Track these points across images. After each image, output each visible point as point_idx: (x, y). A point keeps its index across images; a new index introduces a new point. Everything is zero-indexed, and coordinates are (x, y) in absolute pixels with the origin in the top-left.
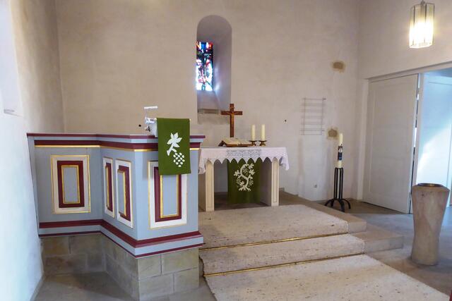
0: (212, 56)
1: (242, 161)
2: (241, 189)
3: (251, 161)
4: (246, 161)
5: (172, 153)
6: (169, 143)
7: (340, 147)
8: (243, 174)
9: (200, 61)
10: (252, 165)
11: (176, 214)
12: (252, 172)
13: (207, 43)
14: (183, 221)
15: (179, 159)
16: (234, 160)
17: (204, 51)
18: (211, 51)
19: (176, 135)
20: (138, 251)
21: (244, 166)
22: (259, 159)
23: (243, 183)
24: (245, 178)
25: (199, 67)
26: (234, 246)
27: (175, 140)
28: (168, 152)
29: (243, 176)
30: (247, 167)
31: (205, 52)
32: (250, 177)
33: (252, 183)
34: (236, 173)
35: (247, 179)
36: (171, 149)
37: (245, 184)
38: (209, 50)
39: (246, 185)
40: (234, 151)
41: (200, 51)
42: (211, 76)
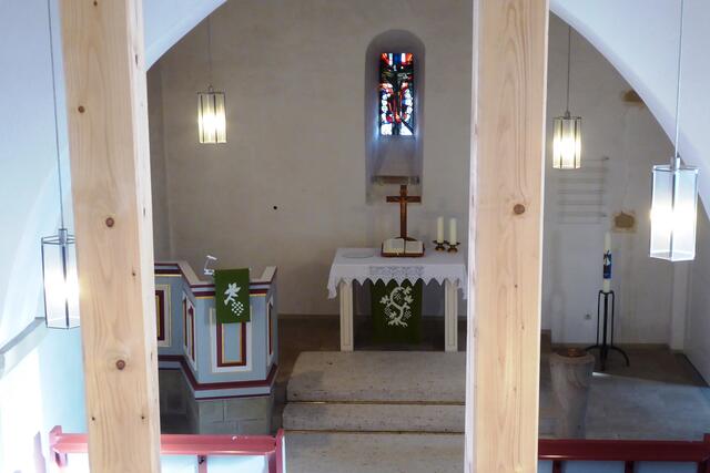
0: (412, 75)
1: (393, 283)
2: (392, 323)
3: (406, 283)
4: (400, 283)
5: (230, 302)
6: (227, 292)
7: (607, 256)
8: (395, 300)
9: (390, 86)
10: (408, 290)
11: (239, 360)
12: (409, 299)
13: (403, 55)
14: (248, 368)
15: (238, 308)
16: (380, 281)
17: (398, 68)
18: (410, 67)
19: (235, 285)
20: (198, 394)
21: (396, 290)
22: (420, 281)
23: (395, 314)
24: (398, 307)
25: (389, 95)
26: (334, 402)
27: (233, 290)
28: (226, 302)
29: (395, 305)
30: (401, 292)
31: (399, 70)
32: (405, 305)
33: (408, 315)
34: (384, 300)
35: (401, 309)
36: (229, 298)
37: (397, 316)
38: (406, 66)
39: (400, 317)
40: (381, 268)
41: (391, 68)
42: (409, 110)
